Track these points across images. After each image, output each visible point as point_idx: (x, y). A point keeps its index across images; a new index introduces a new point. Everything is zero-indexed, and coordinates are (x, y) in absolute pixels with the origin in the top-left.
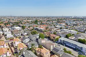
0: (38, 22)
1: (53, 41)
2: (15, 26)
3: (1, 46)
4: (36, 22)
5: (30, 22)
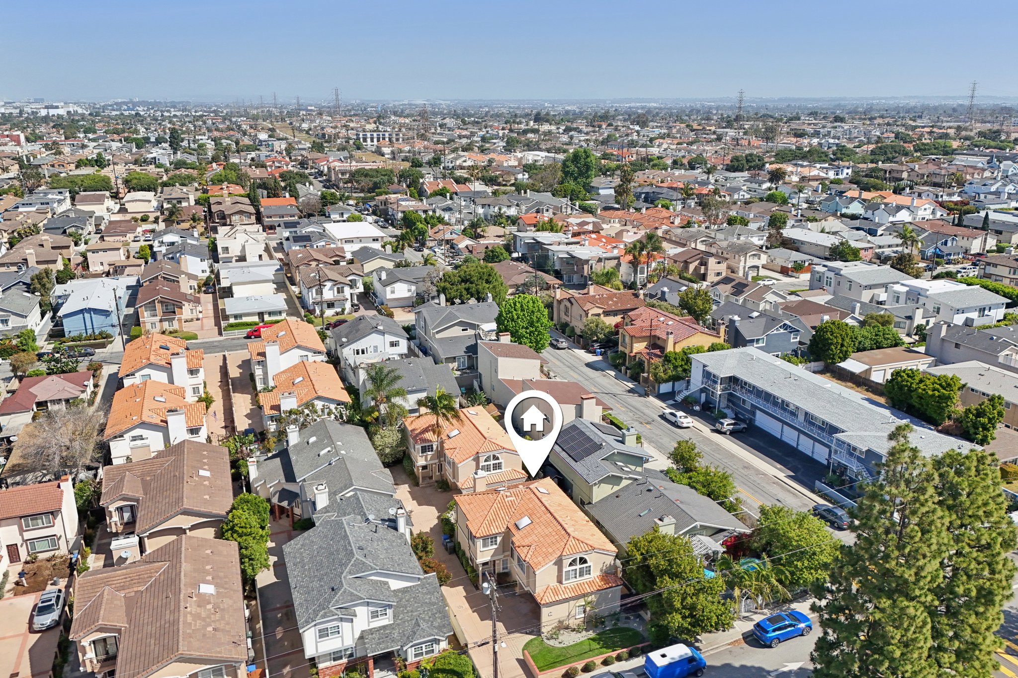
0: (595, 181)
1: (635, 378)
2: (335, 214)
3: (146, 371)
4: (575, 179)
5: (520, 176)
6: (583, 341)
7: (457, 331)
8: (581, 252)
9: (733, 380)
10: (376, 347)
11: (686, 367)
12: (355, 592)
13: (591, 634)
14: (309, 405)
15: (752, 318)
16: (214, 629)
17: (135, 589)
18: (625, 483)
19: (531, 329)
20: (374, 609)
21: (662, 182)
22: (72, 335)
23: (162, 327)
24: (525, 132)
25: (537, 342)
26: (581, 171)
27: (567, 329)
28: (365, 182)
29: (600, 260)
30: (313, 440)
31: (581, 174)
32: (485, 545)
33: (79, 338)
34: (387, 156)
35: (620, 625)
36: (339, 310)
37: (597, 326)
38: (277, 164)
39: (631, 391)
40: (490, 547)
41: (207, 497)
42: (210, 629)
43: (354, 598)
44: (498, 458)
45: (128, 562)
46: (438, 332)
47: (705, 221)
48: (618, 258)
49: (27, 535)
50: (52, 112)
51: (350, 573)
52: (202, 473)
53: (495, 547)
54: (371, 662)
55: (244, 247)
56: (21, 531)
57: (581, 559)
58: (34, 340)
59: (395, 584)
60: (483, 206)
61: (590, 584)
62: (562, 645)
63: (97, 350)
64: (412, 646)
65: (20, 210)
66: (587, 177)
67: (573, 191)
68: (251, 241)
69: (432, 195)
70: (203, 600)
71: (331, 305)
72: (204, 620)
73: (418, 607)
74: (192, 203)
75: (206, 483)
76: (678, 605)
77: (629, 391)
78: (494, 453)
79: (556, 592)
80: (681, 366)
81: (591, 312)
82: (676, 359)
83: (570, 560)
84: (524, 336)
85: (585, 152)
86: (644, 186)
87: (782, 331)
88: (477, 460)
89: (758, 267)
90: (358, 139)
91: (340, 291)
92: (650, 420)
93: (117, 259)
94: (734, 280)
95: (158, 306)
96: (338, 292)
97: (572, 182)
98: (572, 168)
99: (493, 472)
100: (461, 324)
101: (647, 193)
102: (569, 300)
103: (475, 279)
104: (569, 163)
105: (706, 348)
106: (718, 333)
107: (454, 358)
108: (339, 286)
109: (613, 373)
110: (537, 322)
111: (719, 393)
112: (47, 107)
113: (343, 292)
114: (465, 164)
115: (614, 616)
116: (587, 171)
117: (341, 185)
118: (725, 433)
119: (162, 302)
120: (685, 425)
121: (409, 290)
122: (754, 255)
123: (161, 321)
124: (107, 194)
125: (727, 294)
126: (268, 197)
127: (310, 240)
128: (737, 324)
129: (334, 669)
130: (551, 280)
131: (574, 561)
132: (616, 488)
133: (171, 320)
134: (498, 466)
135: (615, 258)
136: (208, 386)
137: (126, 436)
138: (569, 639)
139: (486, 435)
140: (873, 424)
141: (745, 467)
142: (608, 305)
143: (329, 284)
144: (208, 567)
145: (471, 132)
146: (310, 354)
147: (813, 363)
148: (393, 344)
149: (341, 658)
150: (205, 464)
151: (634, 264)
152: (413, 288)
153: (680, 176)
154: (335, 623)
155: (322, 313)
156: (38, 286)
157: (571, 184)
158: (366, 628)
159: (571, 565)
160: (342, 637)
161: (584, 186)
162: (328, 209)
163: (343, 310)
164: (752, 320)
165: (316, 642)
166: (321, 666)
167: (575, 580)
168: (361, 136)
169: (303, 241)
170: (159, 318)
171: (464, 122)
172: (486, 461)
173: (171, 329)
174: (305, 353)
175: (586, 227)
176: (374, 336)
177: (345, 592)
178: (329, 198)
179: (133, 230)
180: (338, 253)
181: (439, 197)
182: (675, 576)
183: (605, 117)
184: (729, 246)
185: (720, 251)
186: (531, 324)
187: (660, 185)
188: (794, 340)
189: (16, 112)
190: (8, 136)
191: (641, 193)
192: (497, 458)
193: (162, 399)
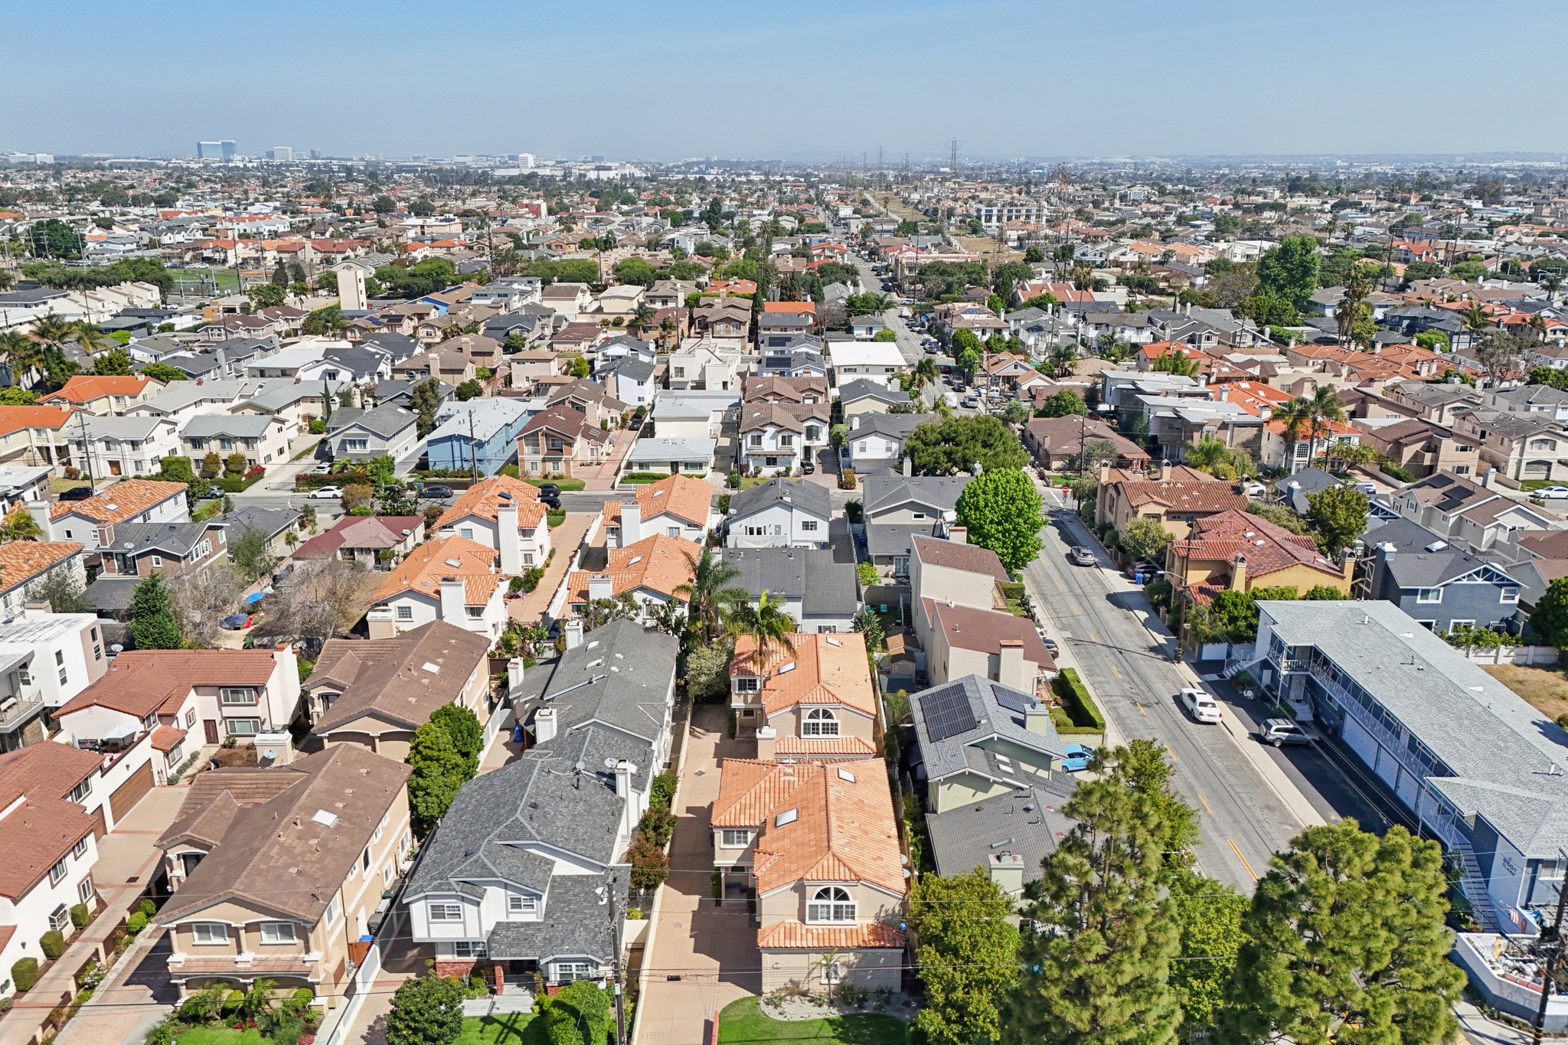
1: (1175, 629)
2: (860, 328)
3: (467, 524)
4: (1280, 288)
5: (1200, 281)
6: (1123, 556)
7: (907, 517)
8: (1195, 411)
9: (1314, 653)
10: (778, 527)
11: (1254, 621)
12: (490, 865)
13: (835, 1013)
14: (626, 597)
15: (1430, 551)
16: (299, 873)
17: (256, 800)
18: (997, 790)
19: (1007, 526)
20: (516, 895)
21: (1451, 300)
22: (437, 468)
23: (544, 469)
24: (1259, 208)
25: (1016, 549)
26: (1292, 276)
27: (1108, 533)
28: (934, 282)
29: (1224, 426)
30: (593, 644)
31: (1292, 281)
32: (727, 841)
33: (444, 473)
34: (1011, 244)
35: (889, 1011)
36: (782, 469)
37: (1145, 534)
38: (828, 253)
39: (1157, 650)
40: (736, 846)
41: (413, 700)
42: (293, 870)
43: (485, 872)
44: (830, 716)
45: (274, 765)
46: (875, 515)
47: (1485, 374)
48: (1259, 426)
49: (228, 711)
50: (604, 175)
51: (499, 837)
52: (429, 667)
53: (745, 846)
54: (499, 971)
55: (704, 369)
56: (221, 705)
57: (838, 892)
58: (391, 470)
59: (563, 868)
60: (1098, 326)
61: (849, 934)
62: (781, 1018)
63: (456, 492)
64: (555, 961)
65: (474, 302)
66: (1306, 286)
67: (1273, 308)
68: (714, 361)
69: (1027, 305)
70: (313, 829)
71: (771, 461)
72: (293, 857)
73: (586, 908)
74: (681, 303)
75: (426, 681)
76: (940, 999)
77: (1152, 649)
78: (826, 707)
79: (790, 933)
80: (1245, 618)
81: (1142, 511)
82: (1235, 605)
83: (819, 889)
84: (993, 536)
85: (1303, 244)
86: (1414, 305)
87: (1480, 581)
88: (797, 712)
89: (1549, 464)
90: (979, 218)
91: (786, 441)
92: (1153, 700)
93: (545, 373)
94: (1452, 482)
95: (542, 440)
96: (784, 443)
97: (1273, 294)
98: (1275, 269)
99: (821, 736)
100: (912, 506)
101: (1414, 319)
102: (1116, 487)
103: (963, 438)
104: (1271, 262)
105: (1302, 593)
106: (1342, 571)
107: (891, 557)
108: (786, 434)
109: (1143, 615)
110: (1018, 516)
111: (1284, 672)
112: (598, 169)
113: (790, 443)
114: (1122, 259)
115: (884, 995)
116: (1303, 277)
117: (906, 286)
118: (1271, 744)
119: (546, 435)
120: (1204, 718)
121: (888, 449)
122: (1542, 441)
123: (544, 460)
124: (584, 286)
125: (1429, 504)
126: (782, 300)
127: (789, 365)
128: (1388, 559)
129: (457, 967)
130: (1135, 451)
131: (826, 891)
132: (981, 796)
133: (556, 461)
134: (833, 729)
135: (1252, 425)
136: (555, 557)
137: (391, 605)
138: (798, 1011)
139: (823, 677)
140: (1517, 772)
141: (1268, 807)
142: (1179, 500)
143: (771, 430)
144: (349, 791)
145: (1167, 208)
146: (682, 527)
147: (1532, 648)
148: (806, 526)
149: (468, 953)
150: (442, 655)
151: (1288, 438)
152: (895, 446)
153: (1492, 292)
154: (453, 902)
155: (758, 472)
156: (420, 401)
157: (1272, 297)
158: (503, 919)
159: (819, 896)
160: (464, 923)
161: (1295, 303)
162: (854, 321)
163: (788, 470)
164: (1428, 555)
165: (429, 923)
166: (440, 958)
167: (826, 921)
168: (983, 213)
169: (779, 365)
170: (541, 457)
171: (1162, 192)
172: (811, 716)
173: (556, 473)
174: (677, 524)
175: (1250, 370)
176: (777, 510)
177: (476, 861)
178: (858, 304)
179: (592, 336)
180: (813, 386)
181: (1034, 309)
182: (948, 950)
183: (1425, 185)
184: (1497, 421)
185: (1479, 430)
186: (1007, 517)
187: (1445, 305)
188: (1507, 602)
189: (559, 173)
190: (527, 206)
191: (1402, 318)
192: (827, 715)
193: (456, 564)
